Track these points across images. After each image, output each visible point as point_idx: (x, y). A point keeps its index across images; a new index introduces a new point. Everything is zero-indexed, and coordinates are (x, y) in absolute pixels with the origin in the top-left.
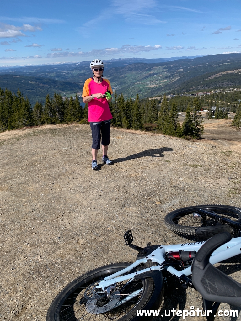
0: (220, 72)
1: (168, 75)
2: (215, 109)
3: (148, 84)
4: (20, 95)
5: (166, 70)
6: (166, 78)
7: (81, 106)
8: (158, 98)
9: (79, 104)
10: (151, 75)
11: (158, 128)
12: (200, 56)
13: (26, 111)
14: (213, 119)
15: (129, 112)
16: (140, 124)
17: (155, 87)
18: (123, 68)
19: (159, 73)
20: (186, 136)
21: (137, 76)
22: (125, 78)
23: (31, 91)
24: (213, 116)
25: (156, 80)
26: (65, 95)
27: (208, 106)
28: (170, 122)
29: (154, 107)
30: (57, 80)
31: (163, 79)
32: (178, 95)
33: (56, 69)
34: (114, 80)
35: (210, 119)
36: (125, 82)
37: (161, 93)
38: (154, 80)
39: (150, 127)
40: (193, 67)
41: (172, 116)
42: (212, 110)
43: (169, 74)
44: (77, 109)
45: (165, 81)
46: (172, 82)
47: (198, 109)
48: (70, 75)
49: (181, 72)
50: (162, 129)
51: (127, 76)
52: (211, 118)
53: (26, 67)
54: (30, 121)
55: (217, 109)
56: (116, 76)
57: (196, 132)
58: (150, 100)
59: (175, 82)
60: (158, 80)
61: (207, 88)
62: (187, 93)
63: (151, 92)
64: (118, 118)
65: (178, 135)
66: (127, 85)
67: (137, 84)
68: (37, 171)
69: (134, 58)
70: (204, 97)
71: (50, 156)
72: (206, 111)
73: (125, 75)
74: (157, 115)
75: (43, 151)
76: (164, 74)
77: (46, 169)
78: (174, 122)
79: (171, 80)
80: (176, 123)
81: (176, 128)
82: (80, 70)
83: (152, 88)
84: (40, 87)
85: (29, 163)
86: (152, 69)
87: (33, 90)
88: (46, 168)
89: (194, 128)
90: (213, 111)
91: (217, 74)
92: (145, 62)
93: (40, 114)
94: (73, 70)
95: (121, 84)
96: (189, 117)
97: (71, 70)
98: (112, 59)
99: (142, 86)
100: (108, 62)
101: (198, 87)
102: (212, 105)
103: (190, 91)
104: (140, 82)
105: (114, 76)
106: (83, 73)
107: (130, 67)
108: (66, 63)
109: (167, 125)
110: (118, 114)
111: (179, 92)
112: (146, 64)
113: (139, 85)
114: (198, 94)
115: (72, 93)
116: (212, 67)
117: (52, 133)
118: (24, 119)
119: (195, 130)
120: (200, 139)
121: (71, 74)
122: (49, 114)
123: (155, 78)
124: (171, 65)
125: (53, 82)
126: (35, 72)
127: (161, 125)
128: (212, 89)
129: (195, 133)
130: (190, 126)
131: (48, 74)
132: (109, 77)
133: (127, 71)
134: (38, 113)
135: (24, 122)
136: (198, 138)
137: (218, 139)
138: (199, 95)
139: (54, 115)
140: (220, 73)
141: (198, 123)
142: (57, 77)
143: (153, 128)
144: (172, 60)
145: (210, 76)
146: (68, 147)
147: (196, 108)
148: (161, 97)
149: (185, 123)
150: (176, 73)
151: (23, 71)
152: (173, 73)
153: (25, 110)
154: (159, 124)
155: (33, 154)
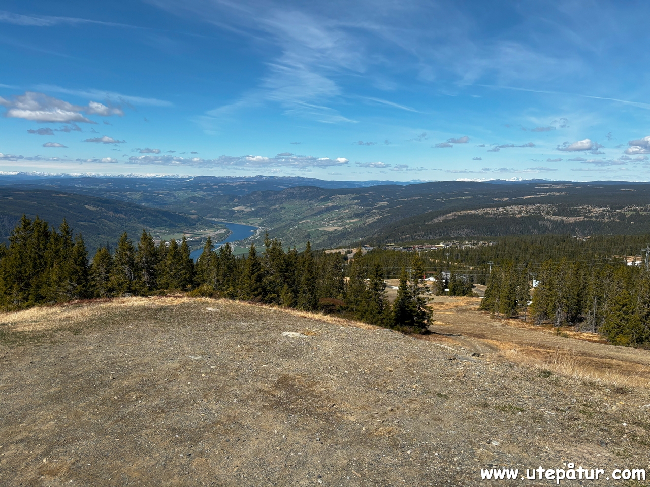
0: (453, 211)
1: (361, 211)
2: (449, 276)
3: (324, 224)
4: (67, 232)
5: (356, 201)
6: (356, 215)
7: (192, 260)
8: (343, 251)
9: (189, 255)
10: (329, 209)
11: (347, 308)
12: (417, 182)
13: (78, 265)
14: (446, 295)
15: (291, 275)
16: (314, 298)
17: (336, 230)
18: (277, 192)
19: (344, 206)
20: (401, 326)
21: (304, 209)
22: (280, 211)
23: (86, 224)
24: (446, 290)
25: (339, 219)
26: (158, 236)
27: (435, 270)
28: (371, 297)
29: (336, 267)
30: (144, 207)
31: (351, 218)
32: (379, 246)
33: (144, 185)
34: (259, 214)
35: (440, 295)
36: (281, 219)
37: (348, 242)
38: (335, 218)
39: (330, 306)
40: (406, 199)
41: (374, 287)
42: (444, 279)
43: (362, 209)
44: (184, 264)
45: (354, 221)
46: (368, 223)
47: (420, 275)
48: (172, 199)
49: (383, 207)
50: (355, 310)
51: (285, 208)
52: (442, 293)
53: (83, 178)
54: (83, 287)
55: (453, 277)
56: (263, 206)
57: (419, 318)
58: (328, 255)
59: (373, 223)
60: (342, 218)
61: (431, 237)
62: (395, 244)
63: (329, 239)
64: (270, 286)
65: (387, 324)
66: (284, 224)
67: (302, 223)
68: (139, 417)
69: (299, 177)
70: (426, 254)
71: (165, 377)
72: (432, 279)
73: (282, 206)
74: (342, 281)
75: (146, 364)
76: (353, 209)
77: (163, 412)
78: (378, 298)
79: (367, 220)
80: (381, 299)
81: (382, 310)
82: (194, 191)
83: (331, 232)
84: (107, 218)
85: (116, 394)
86: (331, 199)
87: (92, 222)
88: (161, 408)
89: (414, 312)
90: (444, 281)
91: (448, 215)
92: (318, 185)
93: (107, 272)
94: (180, 190)
95: (272, 221)
96: (406, 289)
97: (176, 190)
98: (257, 176)
99: (313, 228)
100: (250, 180)
101: (415, 234)
102: (442, 270)
103: (401, 241)
104: (309, 221)
105: (259, 206)
106: (198, 197)
107: (290, 193)
108: (166, 176)
109: (364, 303)
110: (270, 278)
111: (380, 242)
112: (321, 189)
113: (307, 225)
114: (414, 248)
115: (173, 233)
116: (439, 201)
117: (156, 319)
118: (71, 280)
119: (418, 315)
120: (428, 333)
121: (175, 198)
122: (127, 273)
123: (336, 215)
124: (366, 194)
125: (134, 210)
126: (100, 189)
127: (352, 302)
128: (440, 239)
129: (417, 322)
130: (408, 307)
131: (128, 193)
132: (251, 207)
133: (286, 198)
134: (102, 270)
135: (69, 287)
136: (423, 330)
137: (460, 335)
138: (417, 248)
139: (138, 276)
140: (454, 213)
141: (421, 302)
142: (146, 200)
143: (337, 307)
144: (367, 186)
145: (436, 217)
146: (202, 354)
147: (417, 274)
148: (348, 249)
149: (398, 302)
150: (375, 208)
151: (76, 185)
152: (369, 208)
153: (76, 262)
154: (349, 300)
155: (123, 373)
